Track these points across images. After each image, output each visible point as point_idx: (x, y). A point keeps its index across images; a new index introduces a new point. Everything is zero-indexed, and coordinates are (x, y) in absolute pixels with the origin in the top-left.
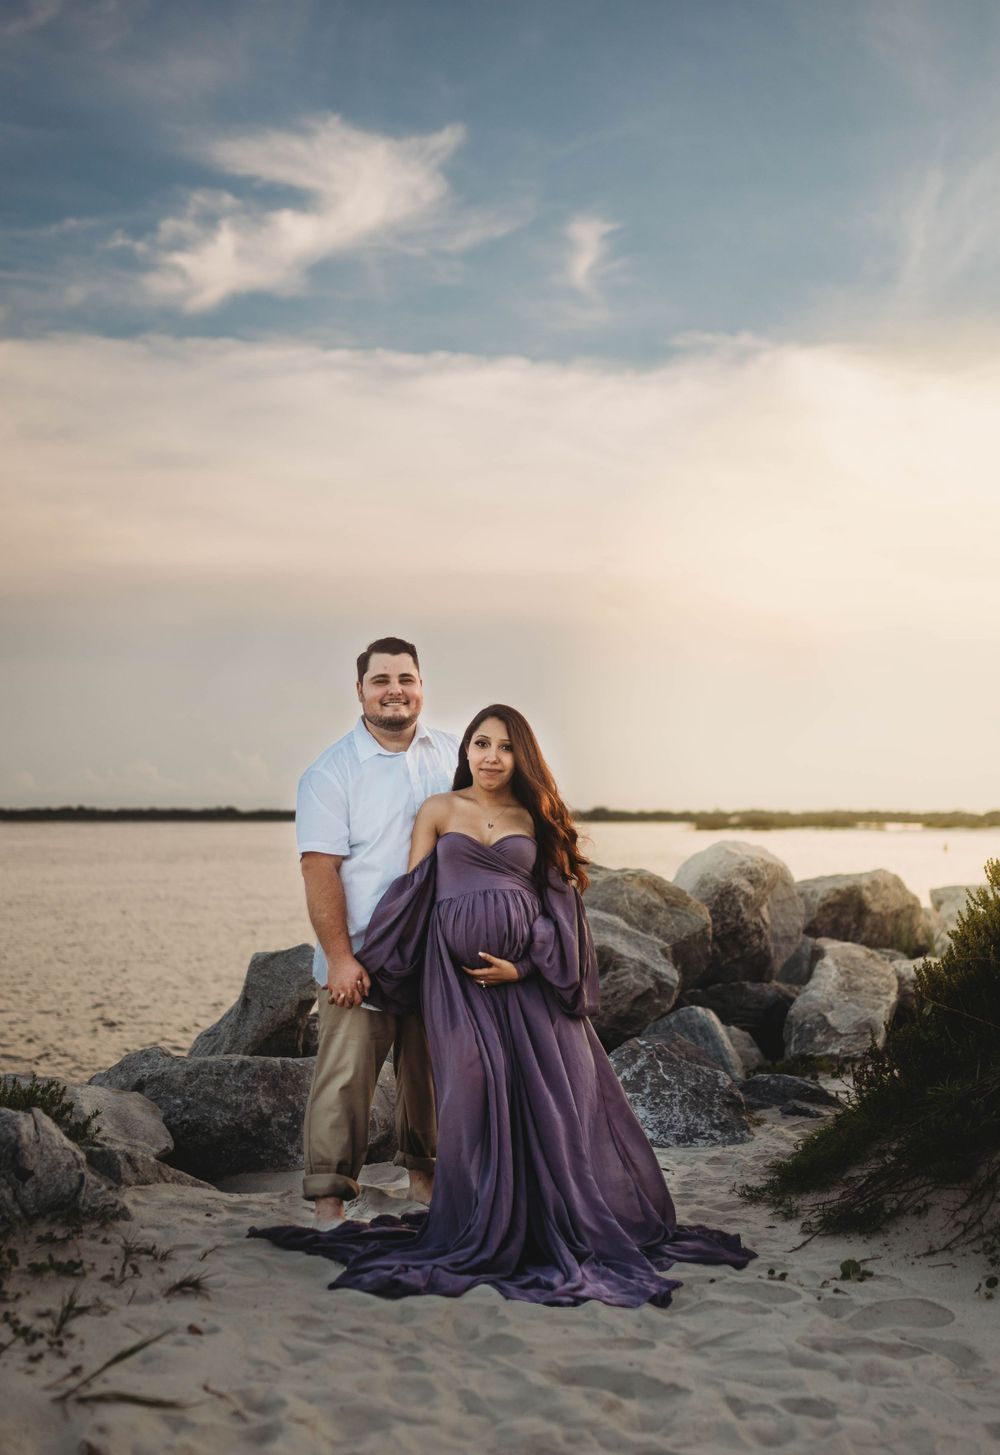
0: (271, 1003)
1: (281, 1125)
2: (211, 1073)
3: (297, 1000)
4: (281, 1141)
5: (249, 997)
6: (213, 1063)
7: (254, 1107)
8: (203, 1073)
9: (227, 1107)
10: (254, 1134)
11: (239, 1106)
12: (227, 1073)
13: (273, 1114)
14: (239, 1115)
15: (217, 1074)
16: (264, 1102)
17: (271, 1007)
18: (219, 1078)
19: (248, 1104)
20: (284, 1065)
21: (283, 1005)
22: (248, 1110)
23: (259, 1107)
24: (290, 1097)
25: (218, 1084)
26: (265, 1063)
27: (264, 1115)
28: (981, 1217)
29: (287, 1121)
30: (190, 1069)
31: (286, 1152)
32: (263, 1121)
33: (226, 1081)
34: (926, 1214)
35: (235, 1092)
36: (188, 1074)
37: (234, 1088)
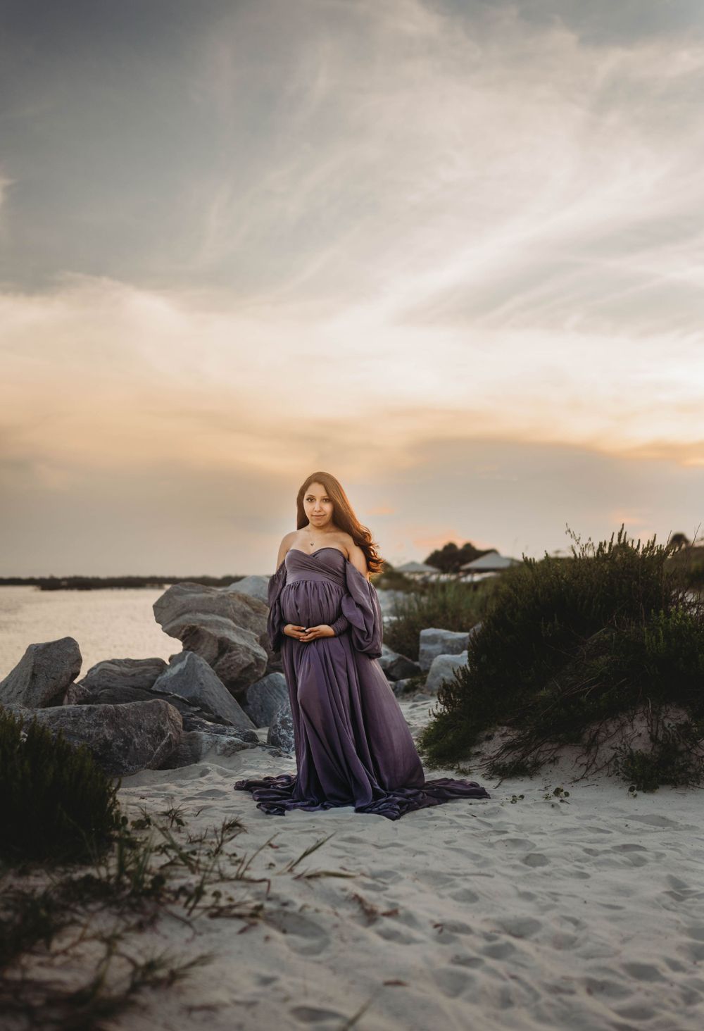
0: (53, 676)
1: (117, 746)
2: (69, 715)
3: (70, 673)
4: (119, 757)
5: (36, 673)
6: (70, 709)
7: (101, 736)
8: (62, 717)
9: (82, 737)
10: (100, 754)
11: (90, 736)
12: (81, 716)
13: (113, 740)
14: (91, 742)
15: (73, 717)
16: (108, 733)
17: (53, 678)
18: (75, 718)
19: (97, 735)
20: (116, 709)
21: (61, 677)
22: (97, 739)
23: (105, 736)
24: (122, 729)
25: (75, 723)
26: (105, 707)
27: (108, 741)
28: (594, 760)
29: (121, 744)
30: (52, 714)
31: (121, 764)
32: (107, 745)
33: (81, 720)
34: (558, 763)
35: (88, 727)
36: (51, 718)
37: (87, 725)
